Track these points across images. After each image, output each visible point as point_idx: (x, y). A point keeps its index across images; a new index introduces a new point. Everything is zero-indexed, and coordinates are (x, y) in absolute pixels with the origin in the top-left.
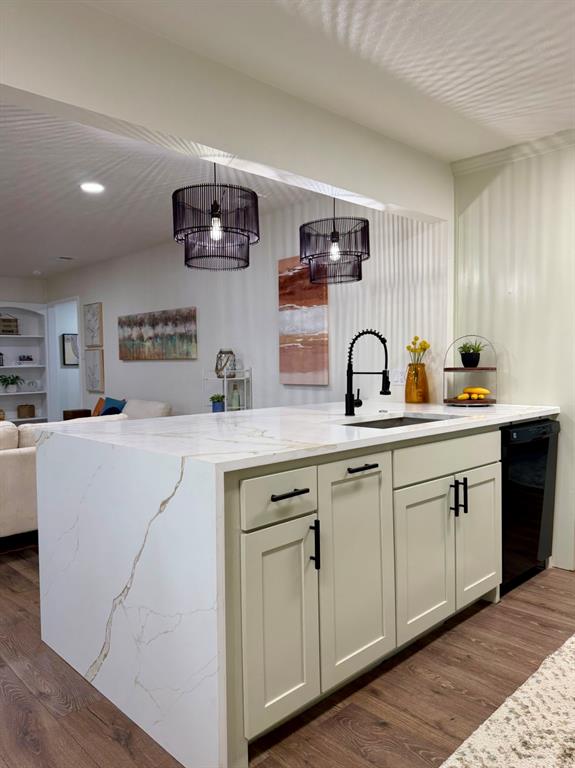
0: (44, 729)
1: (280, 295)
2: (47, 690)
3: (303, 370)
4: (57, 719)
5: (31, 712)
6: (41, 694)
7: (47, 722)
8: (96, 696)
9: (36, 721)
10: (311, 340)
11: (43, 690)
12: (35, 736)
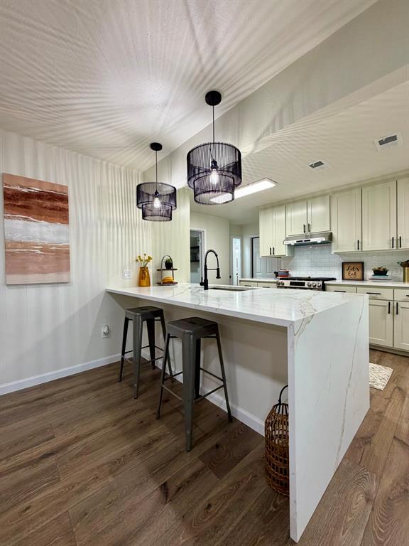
0: (393, 481)
1: (5, 205)
2: (361, 498)
3: (44, 272)
4: (381, 478)
5: (389, 498)
6: (368, 500)
7: (387, 482)
8: (345, 463)
9: (392, 490)
10: (54, 248)
11: (364, 501)
12: (402, 484)
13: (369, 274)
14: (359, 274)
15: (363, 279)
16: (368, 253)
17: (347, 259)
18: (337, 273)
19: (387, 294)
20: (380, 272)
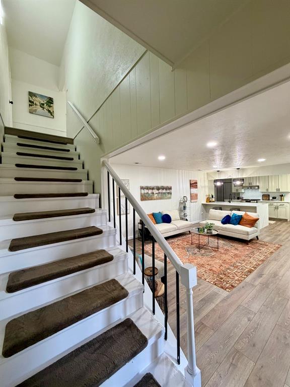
10: (196, 194)
13: (271, 198)
14: (268, 199)
15: (269, 200)
16: (270, 192)
17: (264, 194)
18: (260, 198)
19: (275, 204)
20: (274, 198)
